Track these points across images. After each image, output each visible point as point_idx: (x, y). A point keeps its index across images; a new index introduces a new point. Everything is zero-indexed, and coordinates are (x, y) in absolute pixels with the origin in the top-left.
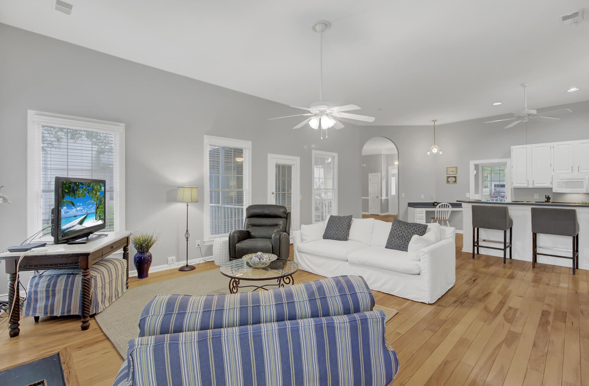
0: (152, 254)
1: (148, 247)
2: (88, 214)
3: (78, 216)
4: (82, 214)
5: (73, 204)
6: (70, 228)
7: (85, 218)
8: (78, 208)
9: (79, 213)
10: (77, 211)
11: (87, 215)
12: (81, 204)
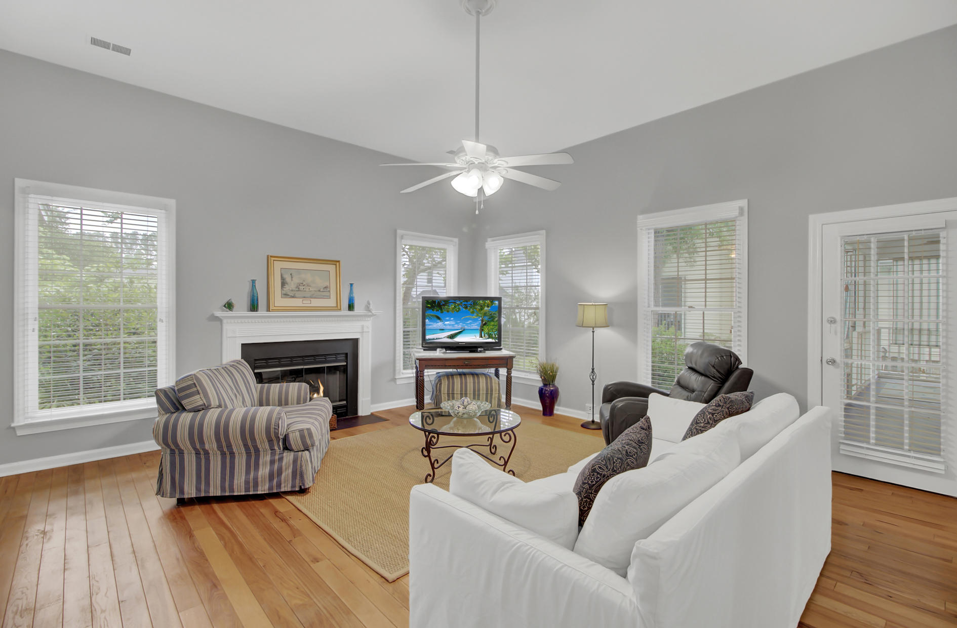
0: (560, 390)
1: (553, 378)
2: (464, 330)
3: (446, 330)
4: (453, 328)
5: (439, 318)
6: (434, 339)
7: (459, 333)
8: (446, 323)
9: (449, 327)
10: (445, 325)
11: (462, 331)
12: (452, 319)
